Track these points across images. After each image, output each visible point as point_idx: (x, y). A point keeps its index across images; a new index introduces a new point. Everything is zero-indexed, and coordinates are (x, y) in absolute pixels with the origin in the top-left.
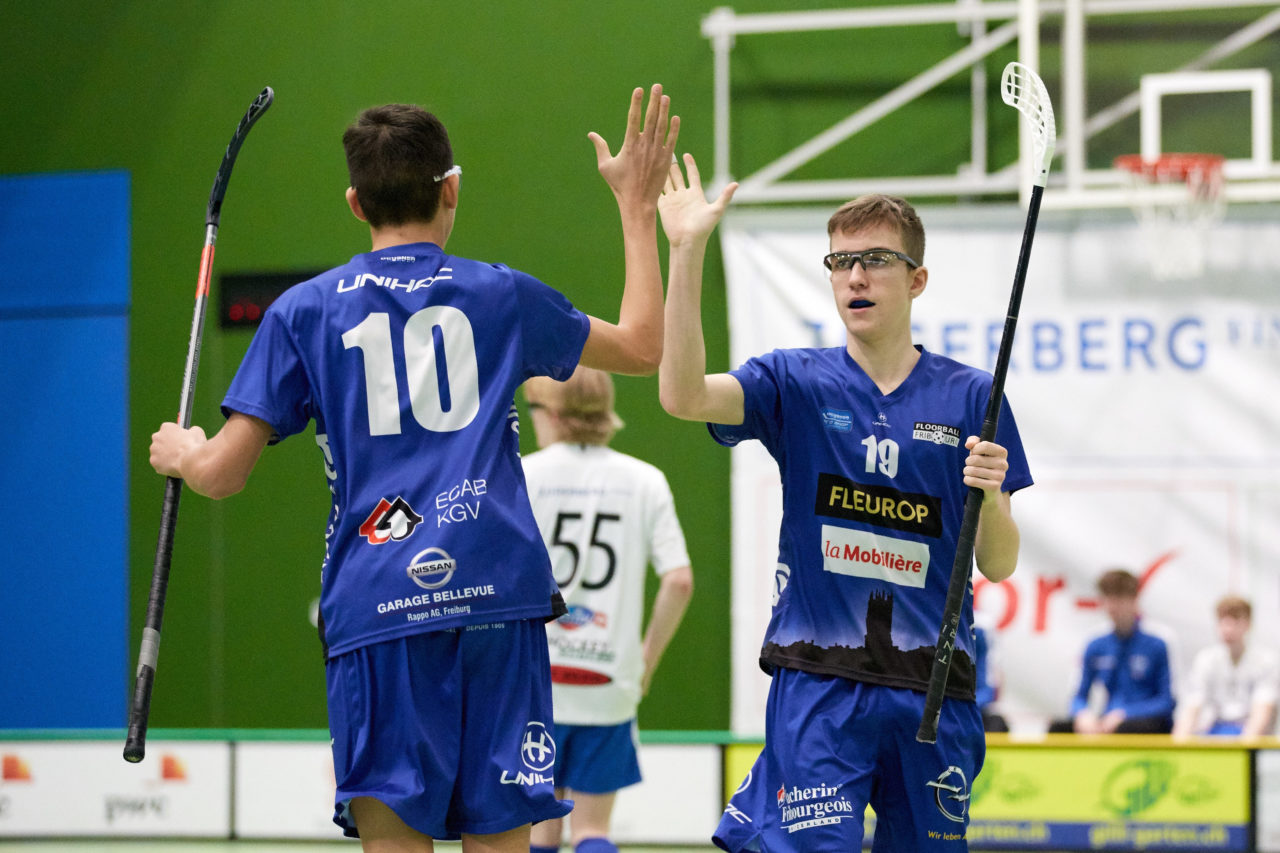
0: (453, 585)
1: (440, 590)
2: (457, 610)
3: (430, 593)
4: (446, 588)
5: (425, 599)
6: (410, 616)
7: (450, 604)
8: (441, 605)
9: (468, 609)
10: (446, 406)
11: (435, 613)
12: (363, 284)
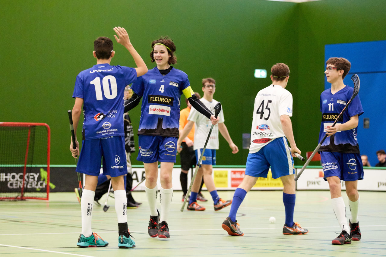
0: (110, 129)
1: (108, 129)
2: (111, 133)
3: (106, 130)
4: (109, 129)
5: (105, 131)
6: (102, 134)
7: (110, 132)
8: (108, 132)
9: (113, 133)
10: (111, 94)
11: (107, 134)
12: (95, 72)
